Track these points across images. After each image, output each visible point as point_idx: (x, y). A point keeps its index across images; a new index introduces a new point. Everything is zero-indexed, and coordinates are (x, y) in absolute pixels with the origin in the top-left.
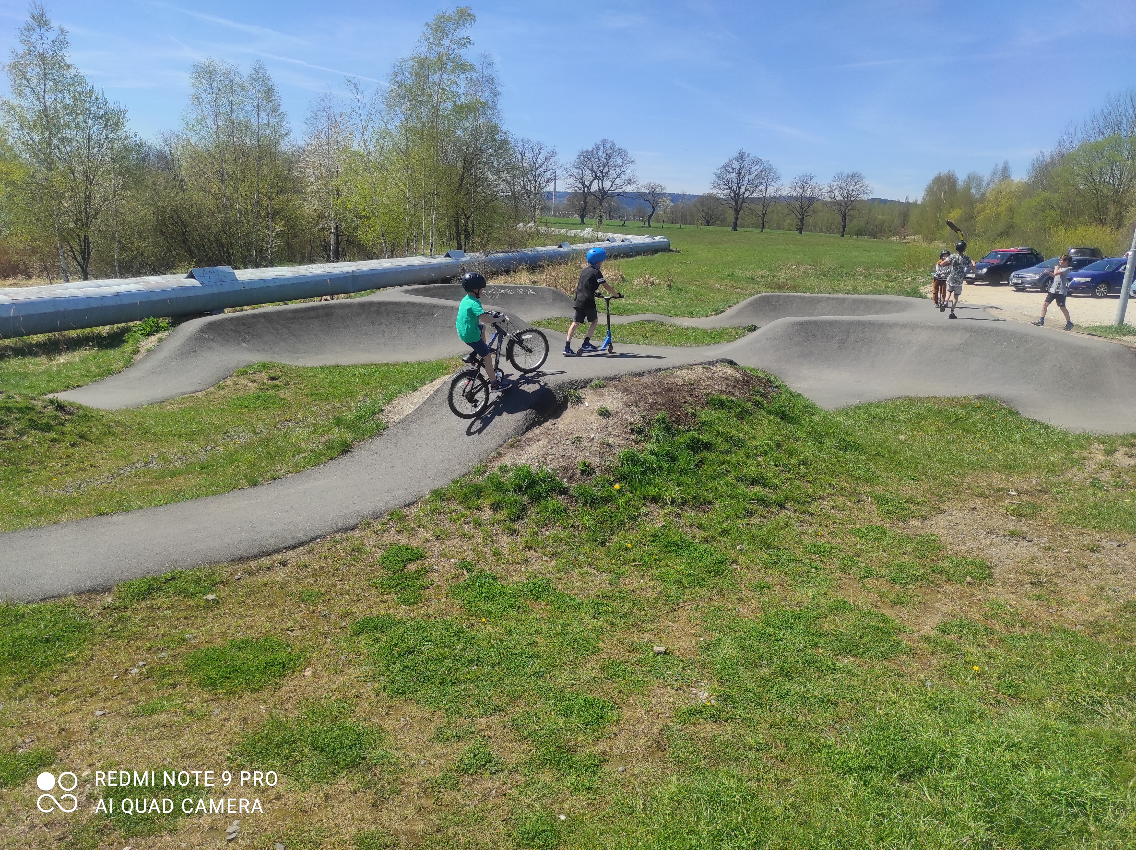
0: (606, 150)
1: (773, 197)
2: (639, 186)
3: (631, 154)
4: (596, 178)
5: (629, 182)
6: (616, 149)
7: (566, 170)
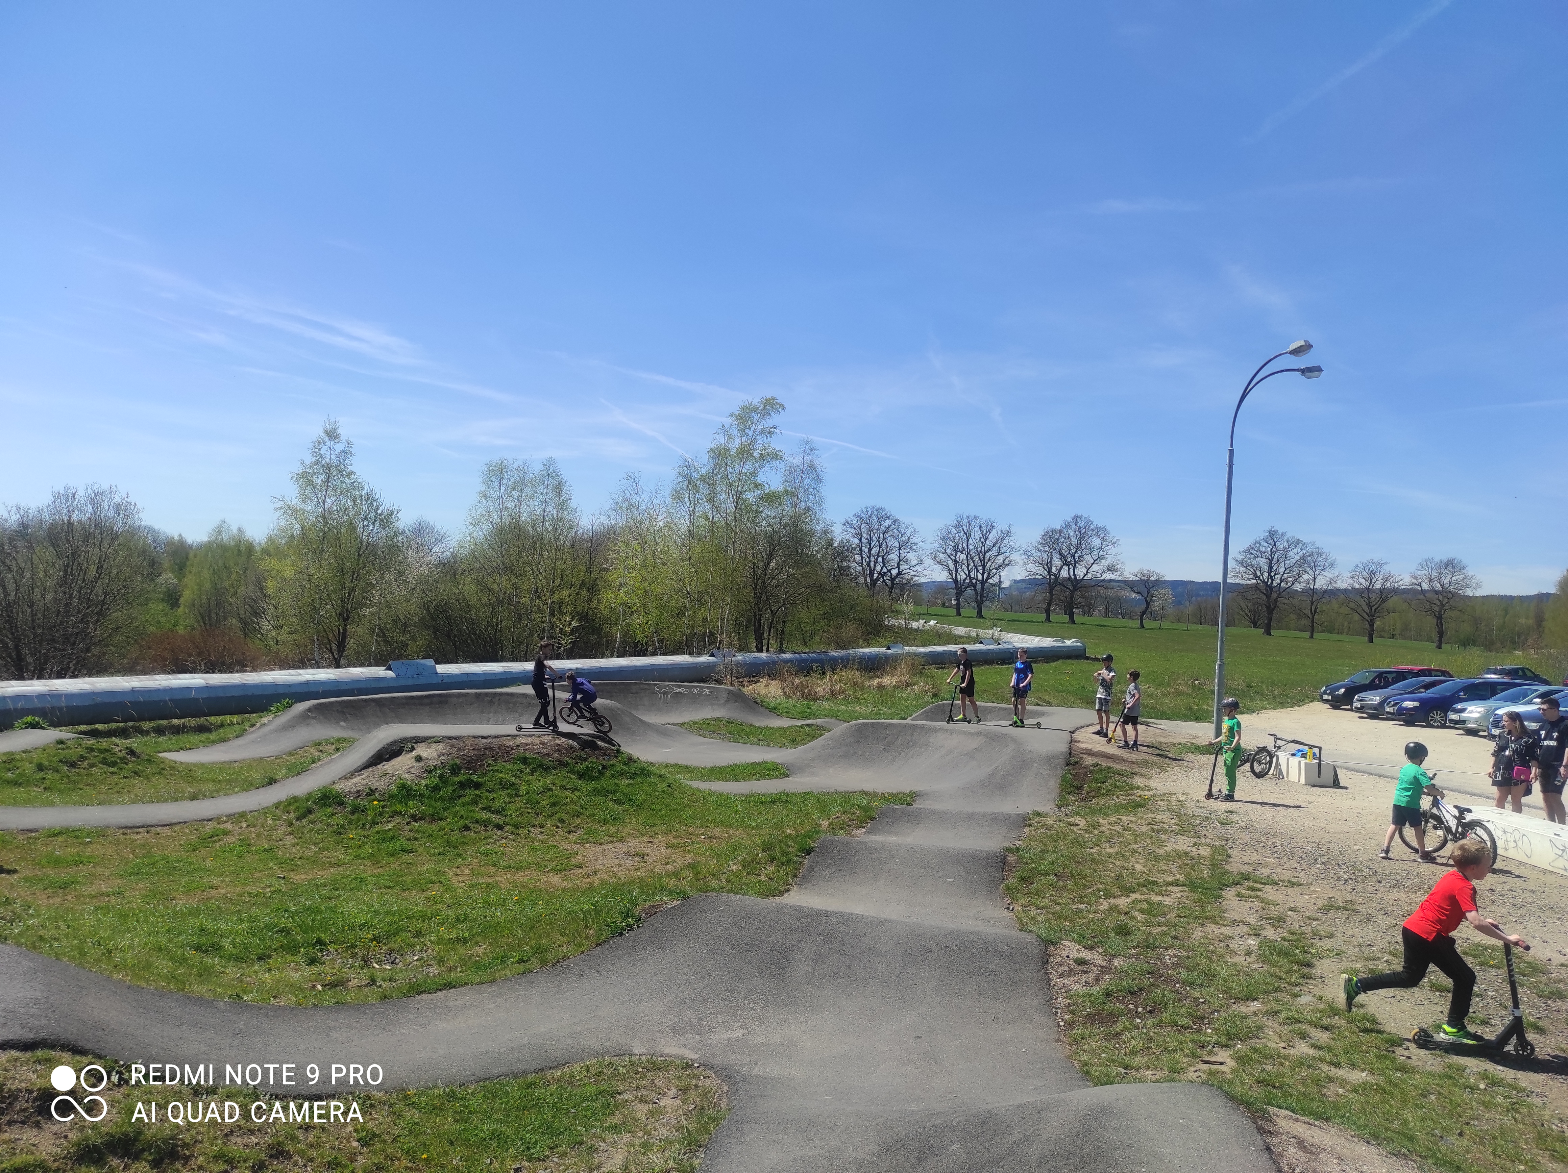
0: (1079, 528)
1: (1326, 591)
3: (1114, 533)
4: (1067, 564)
5: (1111, 567)
6: (1092, 527)
7: (1026, 554)
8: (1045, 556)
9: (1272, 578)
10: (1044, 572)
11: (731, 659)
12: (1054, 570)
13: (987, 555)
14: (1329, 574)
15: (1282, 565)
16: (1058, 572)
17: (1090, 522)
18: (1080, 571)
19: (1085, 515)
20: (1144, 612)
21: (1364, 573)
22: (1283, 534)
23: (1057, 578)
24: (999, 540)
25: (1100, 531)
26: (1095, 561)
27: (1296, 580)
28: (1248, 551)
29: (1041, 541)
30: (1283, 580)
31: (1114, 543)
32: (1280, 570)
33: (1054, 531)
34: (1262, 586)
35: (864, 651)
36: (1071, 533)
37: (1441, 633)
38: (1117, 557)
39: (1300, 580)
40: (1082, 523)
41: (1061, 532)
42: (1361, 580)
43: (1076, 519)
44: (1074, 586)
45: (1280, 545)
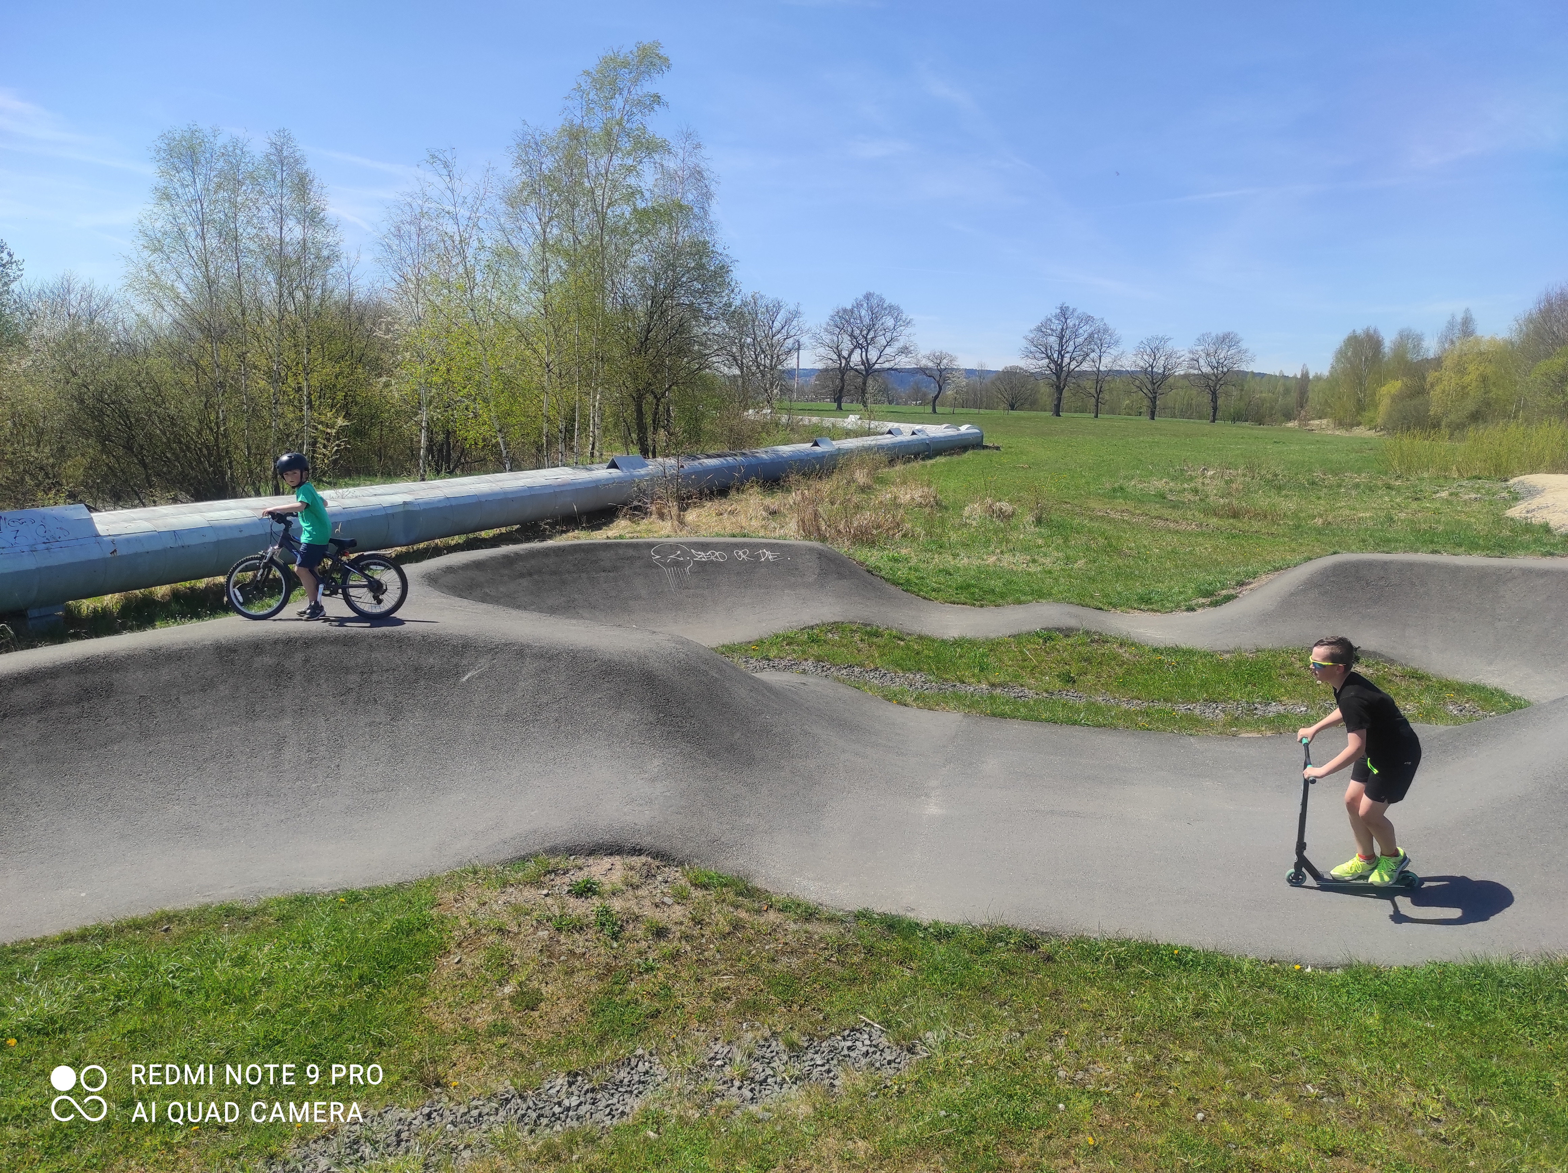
0: (871, 308)
1: (1111, 371)
2: (919, 356)
4: (858, 345)
5: (904, 351)
6: (885, 306)
7: (815, 336)
8: (835, 338)
9: (1063, 357)
10: (835, 357)
11: (642, 471)
12: (845, 353)
13: (776, 338)
14: (1114, 351)
15: (1072, 343)
16: (850, 355)
17: (882, 300)
18: (873, 355)
19: (877, 293)
20: (936, 397)
21: (1149, 350)
22: (1074, 310)
23: (848, 363)
24: (788, 322)
25: (894, 311)
26: (888, 344)
27: (1084, 359)
28: (1039, 329)
29: (831, 323)
30: (1072, 359)
31: (908, 323)
32: (1070, 349)
33: (845, 311)
34: (1052, 366)
35: (786, 450)
36: (863, 313)
37: (1215, 409)
38: (912, 338)
39: (1088, 358)
40: (874, 302)
41: (852, 311)
42: (1145, 357)
43: (868, 297)
44: (867, 370)
45: (1070, 322)
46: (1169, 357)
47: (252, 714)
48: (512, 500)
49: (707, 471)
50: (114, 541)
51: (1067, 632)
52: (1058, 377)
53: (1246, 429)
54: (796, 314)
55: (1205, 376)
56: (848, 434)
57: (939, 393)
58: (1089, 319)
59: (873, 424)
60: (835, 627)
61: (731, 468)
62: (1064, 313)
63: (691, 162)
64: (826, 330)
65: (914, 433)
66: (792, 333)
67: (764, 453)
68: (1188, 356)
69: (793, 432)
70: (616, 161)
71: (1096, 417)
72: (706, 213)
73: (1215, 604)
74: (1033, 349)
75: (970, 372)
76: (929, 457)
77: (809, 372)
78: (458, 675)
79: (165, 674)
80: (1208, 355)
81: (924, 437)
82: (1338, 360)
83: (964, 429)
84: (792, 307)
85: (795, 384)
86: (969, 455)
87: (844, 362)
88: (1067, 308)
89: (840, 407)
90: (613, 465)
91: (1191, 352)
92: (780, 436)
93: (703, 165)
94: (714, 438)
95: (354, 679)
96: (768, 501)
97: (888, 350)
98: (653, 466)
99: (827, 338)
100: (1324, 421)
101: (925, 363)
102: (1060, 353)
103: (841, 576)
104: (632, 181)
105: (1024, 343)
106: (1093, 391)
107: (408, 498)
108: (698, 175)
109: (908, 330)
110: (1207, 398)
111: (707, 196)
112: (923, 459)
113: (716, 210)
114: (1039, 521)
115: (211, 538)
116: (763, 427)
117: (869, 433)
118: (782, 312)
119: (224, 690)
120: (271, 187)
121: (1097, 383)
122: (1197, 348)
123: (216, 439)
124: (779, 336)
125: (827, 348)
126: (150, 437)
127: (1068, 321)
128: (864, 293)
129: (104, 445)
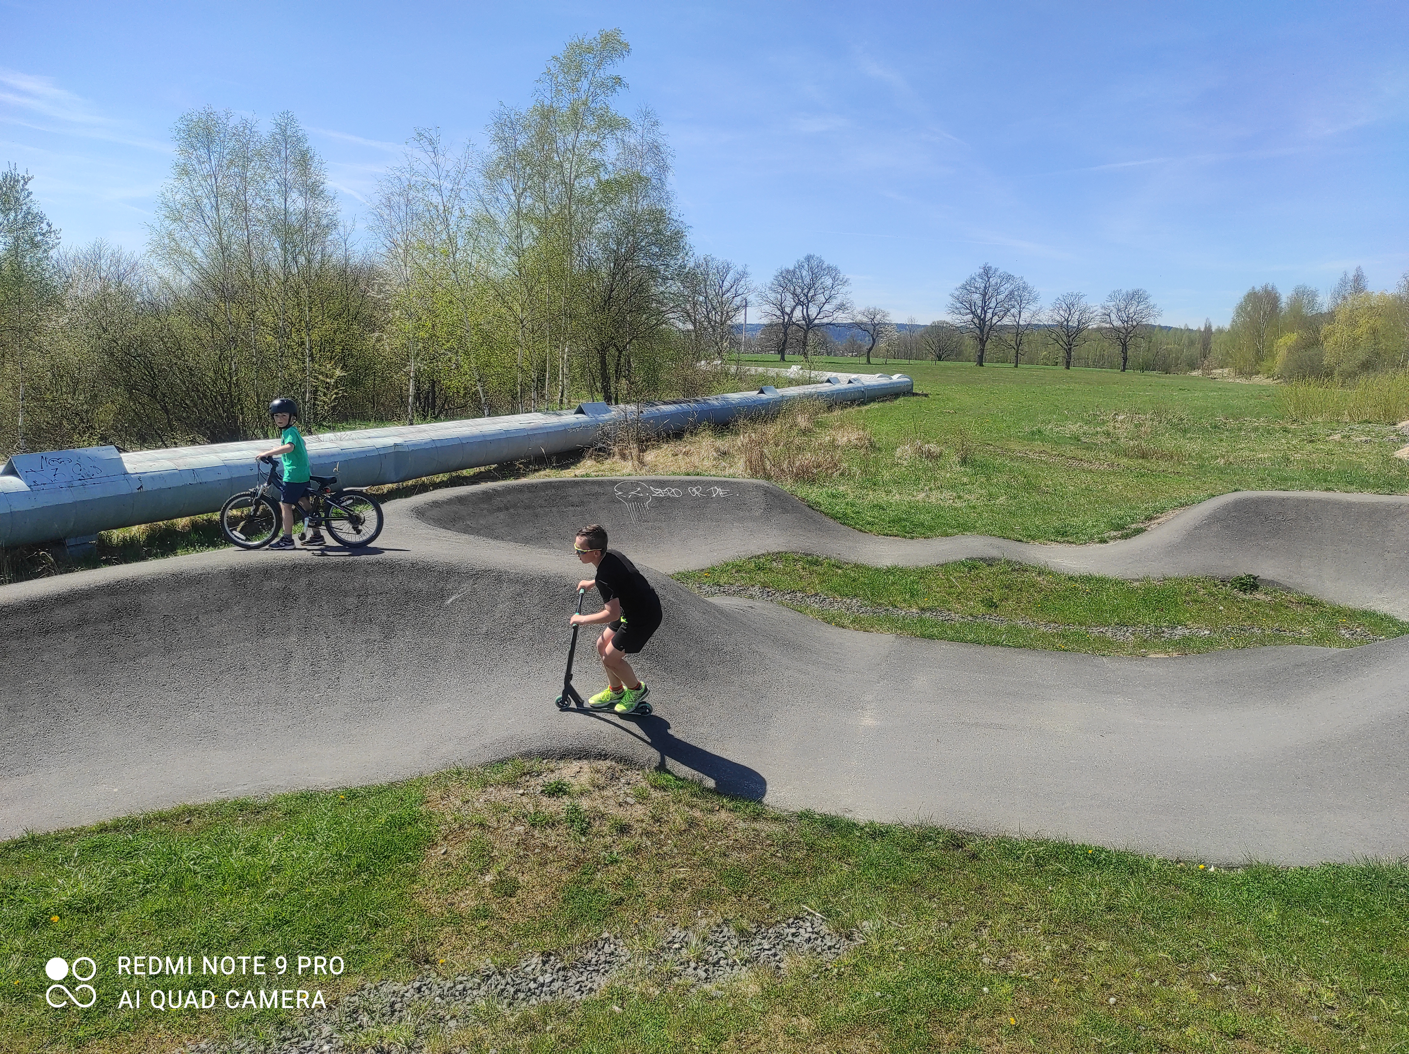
0: (811, 269)
1: (1029, 324)
2: (855, 312)
4: (799, 303)
5: (842, 307)
6: (824, 267)
7: (760, 295)
8: (779, 296)
9: (985, 312)
10: (778, 313)
11: (606, 417)
12: (788, 310)
13: (725, 296)
14: (1033, 307)
15: (994, 299)
16: (792, 312)
17: (821, 262)
18: (813, 311)
19: (817, 255)
20: (870, 349)
21: (1064, 306)
22: (996, 270)
23: (790, 318)
24: (737, 281)
25: (832, 271)
26: (827, 301)
27: (1005, 314)
28: (964, 287)
29: (776, 282)
30: (994, 314)
31: (845, 282)
32: (992, 305)
33: (788, 271)
34: (976, 321)
35: (734, 397)
36: (804, 273)
37: (1125, 359)
38: (848, 296)
39: (1009, 314)
40: (814, 263)
41: (794, 272)
42: (1062, 312)
43: (809, 259)
44: (808, 325)
45: (993, 281)
46: (1083, 312)
47: (262, 632)
48: (491, 442)
49: (665, 416)
50: (141, 478)
51: (990, 562)
52: (982, 331)
53: (1154, 377)
54: (743, 275)
55: (1117, 330)
56: (791, 382)
57: (873, 345)
58: (1009, 278)
59: (813, 374)
60: (778, 556)
61: (686, 414)
62: (987, 272)
63: (649, 138)
64: (770, 289)
65: (850, 382)
66: (739, 292)
67: (714, 400)
68: (1100, 311)
69: (741, 380)
70: (582, 138)
71: (1016, 366)
72: (663, 183)
73: (1126, 537)
74: (959, 305)
75: (901, 327)
76: (864, 403)
77: (756, 327)
78: (443, 598)
79: (186, 596)
80: (1119, 310)
81: (859, 385)
82: (1238, 315)
83: (895, 378)
84: (740, 268)
85: (742, 337)
86: (900, 401)
87: (787, 317)
88: (990, 268)
89: (783, 359)
90: (580, 411)
91: (1103, 307)
92: (729, 385)
93: (660, 140)
94: (670, 386)
95: (351, 601)
96: (719, 443)
97: (827, 307)
98: (615, 412)
99: (772, 296)
100: (1226, 370)
101: (860, 318)
102: (983, 308)
103: (785, 511)
104: (596, 155)
105: (951, 300)
106: (1013, 343)
107: (399, 440)
108: (655, 149)
109: (844, 289)
110: (1118, 349)
111: (664, 168)
112: (859, 405)
113: (672, 181)
114: (964, 462)
115: (226, 475)
116: (714, 377)
117: (809, 382)
118: (731, 272)
119: (237, 610)
120: (276, 163)
121: (1017, 335)
122: (1108, 304)
123: (230, 388)
124: (729, 294)
125: (772, 305)
126: (171, 386)
127: (991, 280)
128: (805, 255)
129: (131, 393)
